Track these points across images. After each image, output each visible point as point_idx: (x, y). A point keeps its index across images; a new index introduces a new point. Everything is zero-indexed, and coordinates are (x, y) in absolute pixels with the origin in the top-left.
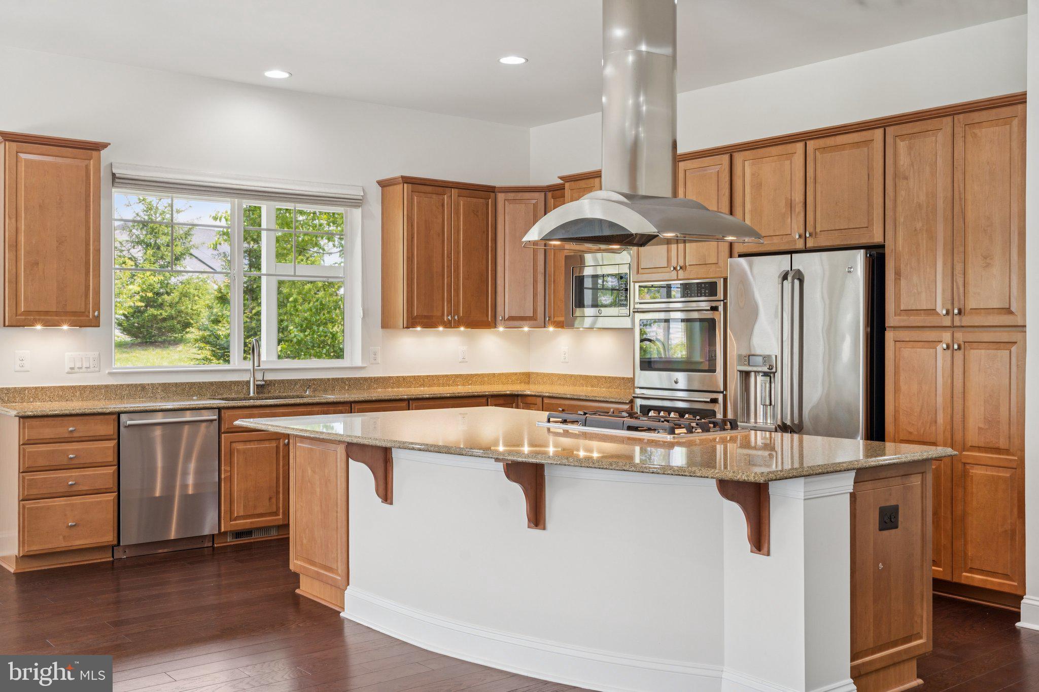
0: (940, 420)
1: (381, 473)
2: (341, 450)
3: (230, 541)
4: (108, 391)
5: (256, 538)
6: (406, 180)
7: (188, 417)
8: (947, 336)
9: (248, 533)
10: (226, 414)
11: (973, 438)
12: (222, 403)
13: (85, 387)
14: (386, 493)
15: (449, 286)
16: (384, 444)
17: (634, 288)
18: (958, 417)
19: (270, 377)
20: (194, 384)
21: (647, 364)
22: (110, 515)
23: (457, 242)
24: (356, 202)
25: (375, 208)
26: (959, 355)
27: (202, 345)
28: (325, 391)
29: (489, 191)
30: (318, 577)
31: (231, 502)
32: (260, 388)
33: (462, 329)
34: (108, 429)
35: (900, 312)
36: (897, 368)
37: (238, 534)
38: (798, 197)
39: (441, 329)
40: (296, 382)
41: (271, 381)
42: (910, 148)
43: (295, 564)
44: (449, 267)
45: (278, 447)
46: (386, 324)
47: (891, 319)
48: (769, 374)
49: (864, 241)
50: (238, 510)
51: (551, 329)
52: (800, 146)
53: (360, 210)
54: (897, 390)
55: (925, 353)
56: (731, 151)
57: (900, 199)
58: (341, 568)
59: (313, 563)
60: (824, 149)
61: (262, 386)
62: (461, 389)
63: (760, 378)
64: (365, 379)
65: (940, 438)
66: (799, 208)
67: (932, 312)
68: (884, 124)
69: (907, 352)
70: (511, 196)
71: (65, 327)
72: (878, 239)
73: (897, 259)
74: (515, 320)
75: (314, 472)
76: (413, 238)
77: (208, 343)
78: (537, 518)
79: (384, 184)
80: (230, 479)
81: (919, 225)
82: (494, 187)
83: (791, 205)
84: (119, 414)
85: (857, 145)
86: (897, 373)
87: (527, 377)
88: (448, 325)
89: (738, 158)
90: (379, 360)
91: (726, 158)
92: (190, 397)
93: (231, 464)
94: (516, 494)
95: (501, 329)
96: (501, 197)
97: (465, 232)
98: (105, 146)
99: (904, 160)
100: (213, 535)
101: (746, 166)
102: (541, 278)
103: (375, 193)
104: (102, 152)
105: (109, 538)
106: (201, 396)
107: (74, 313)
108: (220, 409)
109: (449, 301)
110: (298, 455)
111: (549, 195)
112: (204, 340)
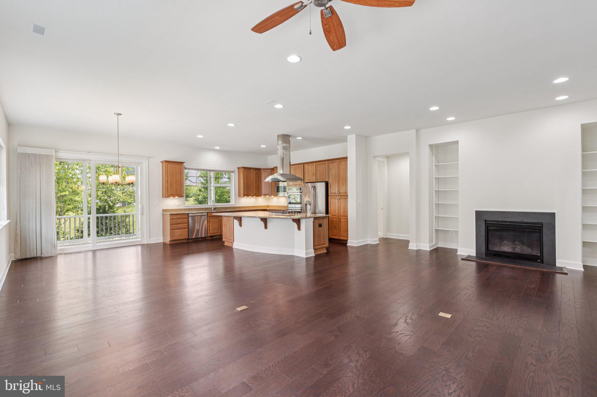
0: (337, 212)
1: (240, 221)
2: (232, 218)
3: (209, 238)
4: (185, 210)
5: (214, 237)
6: (243, 168)
7: (197, 214)
8: (338, 197)
9: (213, 236)
10: (208, 214)
11: (342, 214)
12: (208, 212)
13: (180, 209)
14: (241, 225)
15: (252, 188)
16: (240, 216)
17: (287, 189)
18: (339, 211)
19: (216, 207)
20: (201, 208)
21: (290, 203)
22: (187, 233)
23: (253, 180)
24: (233, 172)
25: (237, 173)
26: (339, 200)
27: (196, 201)
28: (227, 209)
29: (259, 169)
30: (228, 241)
31: (210, 230)
32: (214, 209)
33: (255, 197)
34: (186, 217)
35: (331, 193)
36: (330, 202)
37: (211, 237)
38: (315, 173)
39: (250, 197)
40: (221, 208)
41: (216, 208)
42: (332, 165)
43: (224, 240)
44: (252, 184)
45: (218, 220)
46: (239, 196)
47: (329, 194)
48: (310, 204)
49: (325, 181)
50: (211, 232)
51: (273, 196)
52: (315, 163)
53: (233, 173)
54: (330, 206)
55: (334, 200)
56: (304, 164)
57: (330, 173)
58: (233, 239)
59: (227, 239)
60: (319, 164)
61: (215, 208)
62: (254, 209)
63: (309, 205)
64: (235, 207)
65: (337, 215)
66: (315, 174)
67: (336, 193)
68: (328, 160)
69: (332, 200)
70: (264, 170)
71: (177, 197)
72: (327, 180)
73: (330, 184)
74: (265, 195)
75: (227, 223)
76: (244, 178)
77: (197, 200)
78: (266, 227)
79: (238, 168)
80: (209, 226)
81: (333, 178)
82: (261, 169)
83: (314, 174)
84: (188, 214)
85: (324, 164)
86: (330, 204)
87: (268, 206)
88: (252, 196)
89: (305, 165)
90: (238, 203)
91: (303, 165)
92: (200, 211)
93: (209, 223)
94: (262, 223)
95: (262, 197)
96: (262, 170)
97: (255, 177)
98: (184, 162)
99: (331, 167)
100: (206, 237)
101: (306, 166)
102: (270, 186)
103: (237, 170)
104: (184, 164)
105: (187, 237)
106: (203, 210)
107: (179, 195)
108: (207, 213)
109: (252, 191)
110: (224, 220)
111: (272, 170)
112: (196, 200)
